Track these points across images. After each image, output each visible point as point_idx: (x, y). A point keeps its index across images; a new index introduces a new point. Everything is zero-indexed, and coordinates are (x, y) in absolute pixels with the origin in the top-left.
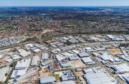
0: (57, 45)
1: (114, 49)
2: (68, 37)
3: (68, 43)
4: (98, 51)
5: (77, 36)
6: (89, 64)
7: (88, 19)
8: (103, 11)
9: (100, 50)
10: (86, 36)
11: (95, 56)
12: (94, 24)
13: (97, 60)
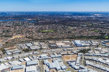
1: (71, 55)
4: (52, 58)
7: (70, 24)
8: (91, 16)
9: (55, 57)
10: (53, 42)
11: (44, 64)
12: (73, 29)
13: (43, 68)
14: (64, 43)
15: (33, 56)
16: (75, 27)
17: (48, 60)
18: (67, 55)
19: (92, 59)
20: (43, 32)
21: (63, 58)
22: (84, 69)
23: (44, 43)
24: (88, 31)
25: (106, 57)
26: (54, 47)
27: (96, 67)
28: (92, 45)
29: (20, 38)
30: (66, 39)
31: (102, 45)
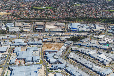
9: (33, 45)
10: (42, 24)
11: (14, 52)
12: (80, 7)
13: (10, 58)
14: (57, 25)
15: (6, 41)
16: (85, 3)
17: (22, 47)
18: (49, 43)
19: (82, 50)
20: (36, 9)
21: (42, 46)
22: (62, 63)
23: (30, 24)
24: (100, 10)
25: (105, 49)
26: (39, 31)
27: (80, 63)
28: (93, 31)
29: (4, 16)
30: (62, 21)
31: (108, 32)
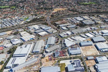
0: (68, 27)
2: (83, 17)
3: (82, 25)
5: (93, 16)
6: (104, 50)
10: (104, 16)
20: (84, 5)
29: (63, 11)
